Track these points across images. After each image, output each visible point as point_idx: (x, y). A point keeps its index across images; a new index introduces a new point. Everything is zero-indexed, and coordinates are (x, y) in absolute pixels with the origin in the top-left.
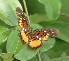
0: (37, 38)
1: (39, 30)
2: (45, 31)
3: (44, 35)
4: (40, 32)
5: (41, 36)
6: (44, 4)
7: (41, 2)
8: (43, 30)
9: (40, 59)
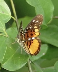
0: (30, 41)
1: (25, 32)
2: (30, 28)
3: (33, 31)
4: (27, 33)
5: (32, 35)
6: (34, 6)
7: (31, 5)
8: (28, 29)
9: (30, 69)
